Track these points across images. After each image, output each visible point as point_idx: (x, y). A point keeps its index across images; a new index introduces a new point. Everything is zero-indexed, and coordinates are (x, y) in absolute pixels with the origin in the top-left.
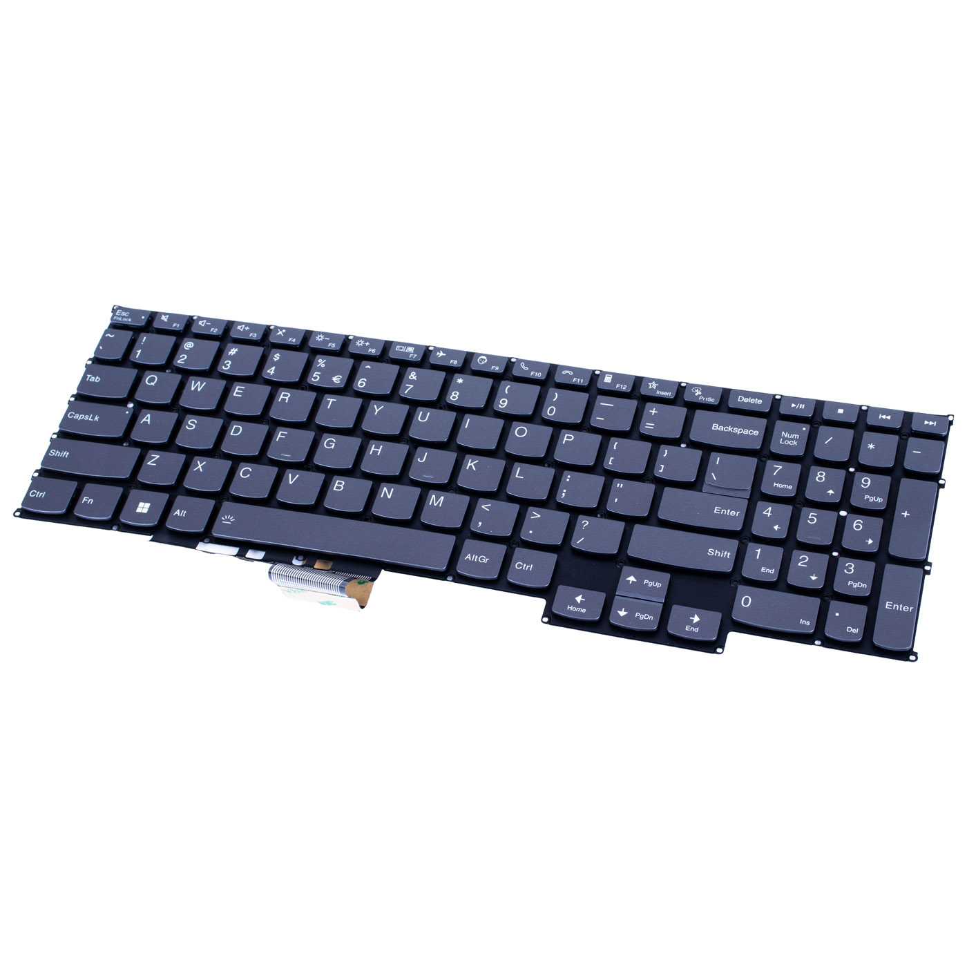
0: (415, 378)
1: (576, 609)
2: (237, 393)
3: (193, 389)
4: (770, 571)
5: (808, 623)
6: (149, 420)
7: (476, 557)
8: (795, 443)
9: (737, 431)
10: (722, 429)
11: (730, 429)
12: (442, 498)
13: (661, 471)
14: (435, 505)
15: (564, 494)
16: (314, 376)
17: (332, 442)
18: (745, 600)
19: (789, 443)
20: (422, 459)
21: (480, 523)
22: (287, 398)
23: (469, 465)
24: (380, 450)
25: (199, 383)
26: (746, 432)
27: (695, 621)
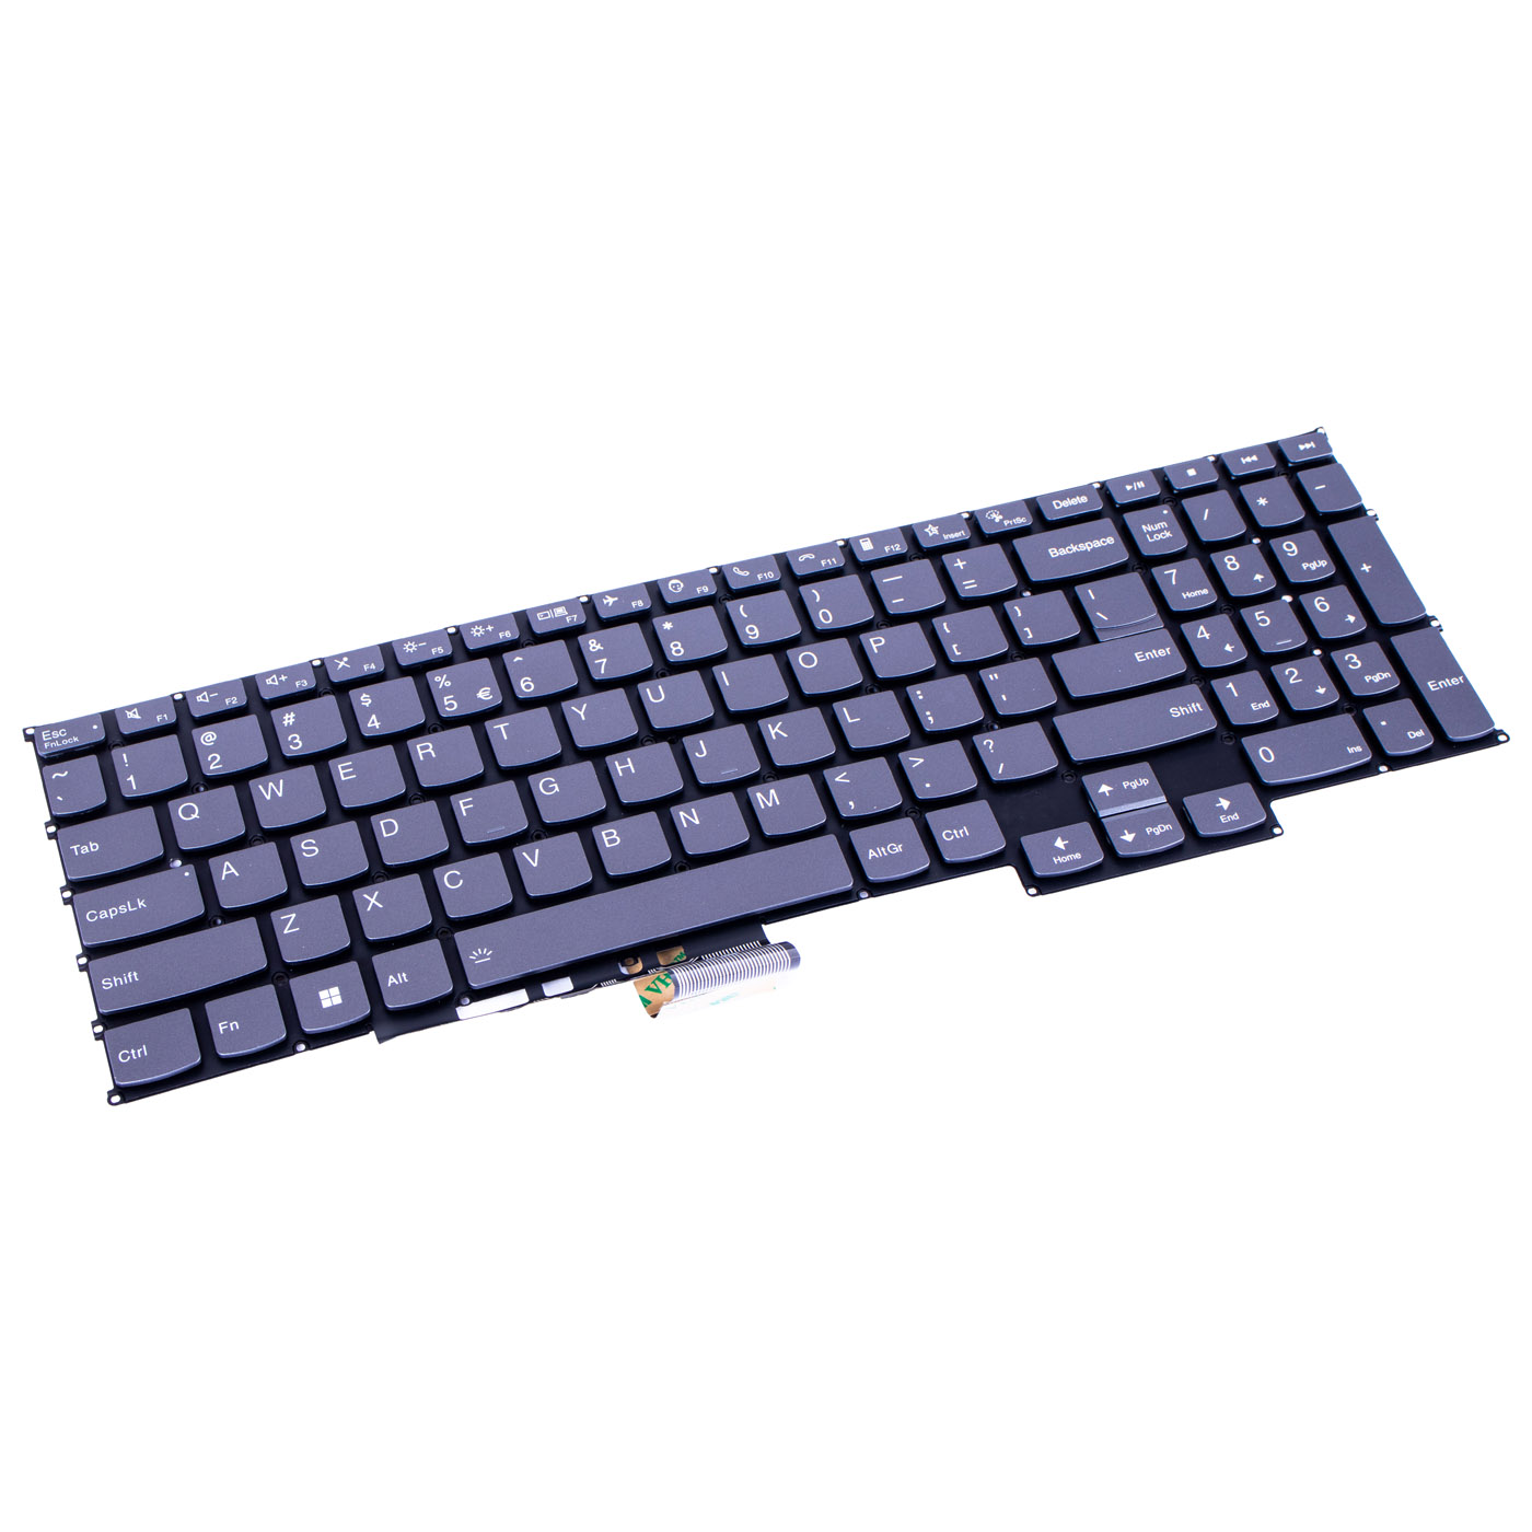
0: (599, 647)
1: (1067, 858)
2: (345, 775)
3: (268, 798)
4: (1264, 705)
5: (1358, 749)
6: (233, 870)
7: (885, 849)
8: (1168, 534)
9: (1086, 547)
10: (1063, 552)
11: (1075, 549)
12: (772, 791)
13: (1031, 636)
14: (770, 805)
15: (930, 718)
16: (446, 703)
17: (551, 783)
18: (1264, 753)
19: (1160, 536)
20: (701, 753)
21: (851, 803)
22: (430, 750)
23: (773, 733)
24: (630, 765)
25: (271, 784)
26: (1098, 544)
27: (1224, 807)
